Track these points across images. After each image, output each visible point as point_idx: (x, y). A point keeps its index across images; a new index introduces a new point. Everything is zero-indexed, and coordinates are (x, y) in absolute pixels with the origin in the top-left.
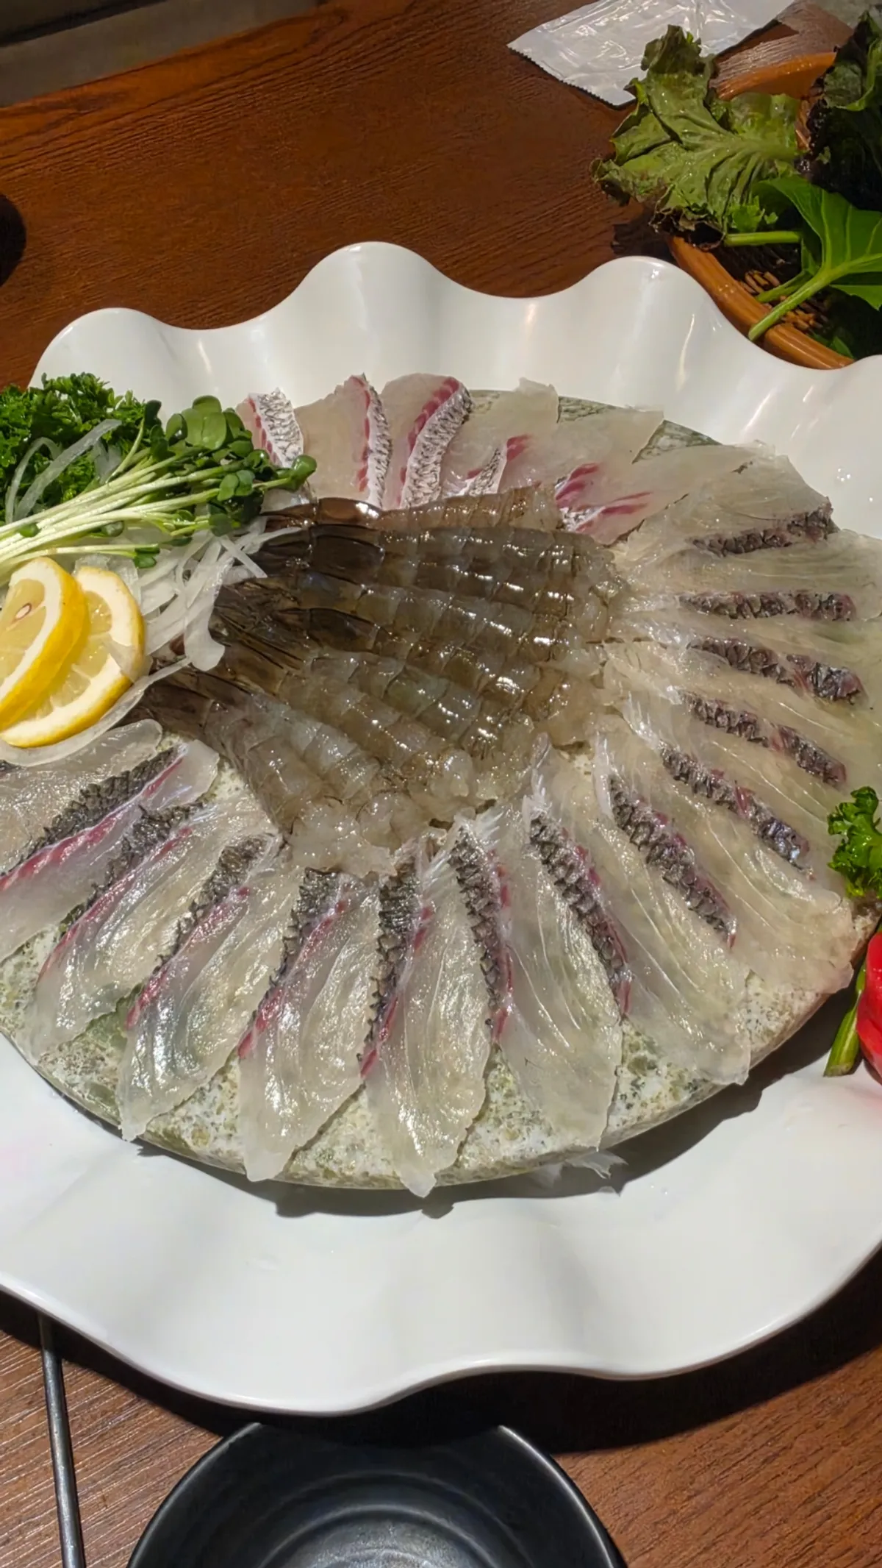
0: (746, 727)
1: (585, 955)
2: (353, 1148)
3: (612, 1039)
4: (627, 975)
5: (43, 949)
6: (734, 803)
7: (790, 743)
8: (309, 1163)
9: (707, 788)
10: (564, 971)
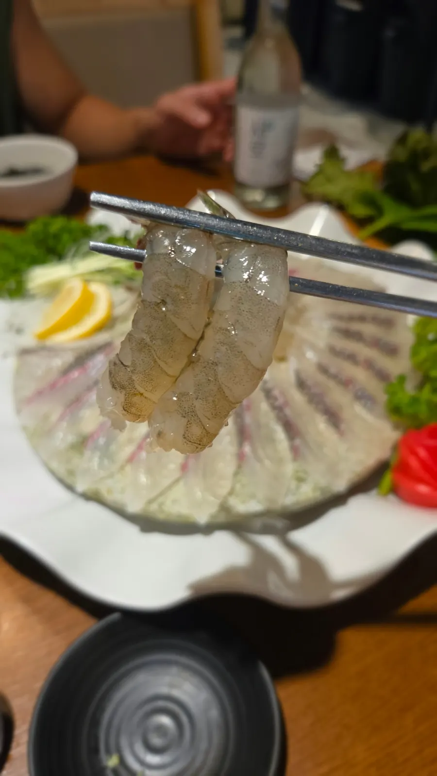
0: (352, 358)
1: (280, 434)
2: (174, 501)
3: (290, 468)
4: (298, 442)
5: (54, 417)
6: (346, 383)
7: (369, 365)
8: (154, 507)
9: (335, 377)
10: (271, 440)
